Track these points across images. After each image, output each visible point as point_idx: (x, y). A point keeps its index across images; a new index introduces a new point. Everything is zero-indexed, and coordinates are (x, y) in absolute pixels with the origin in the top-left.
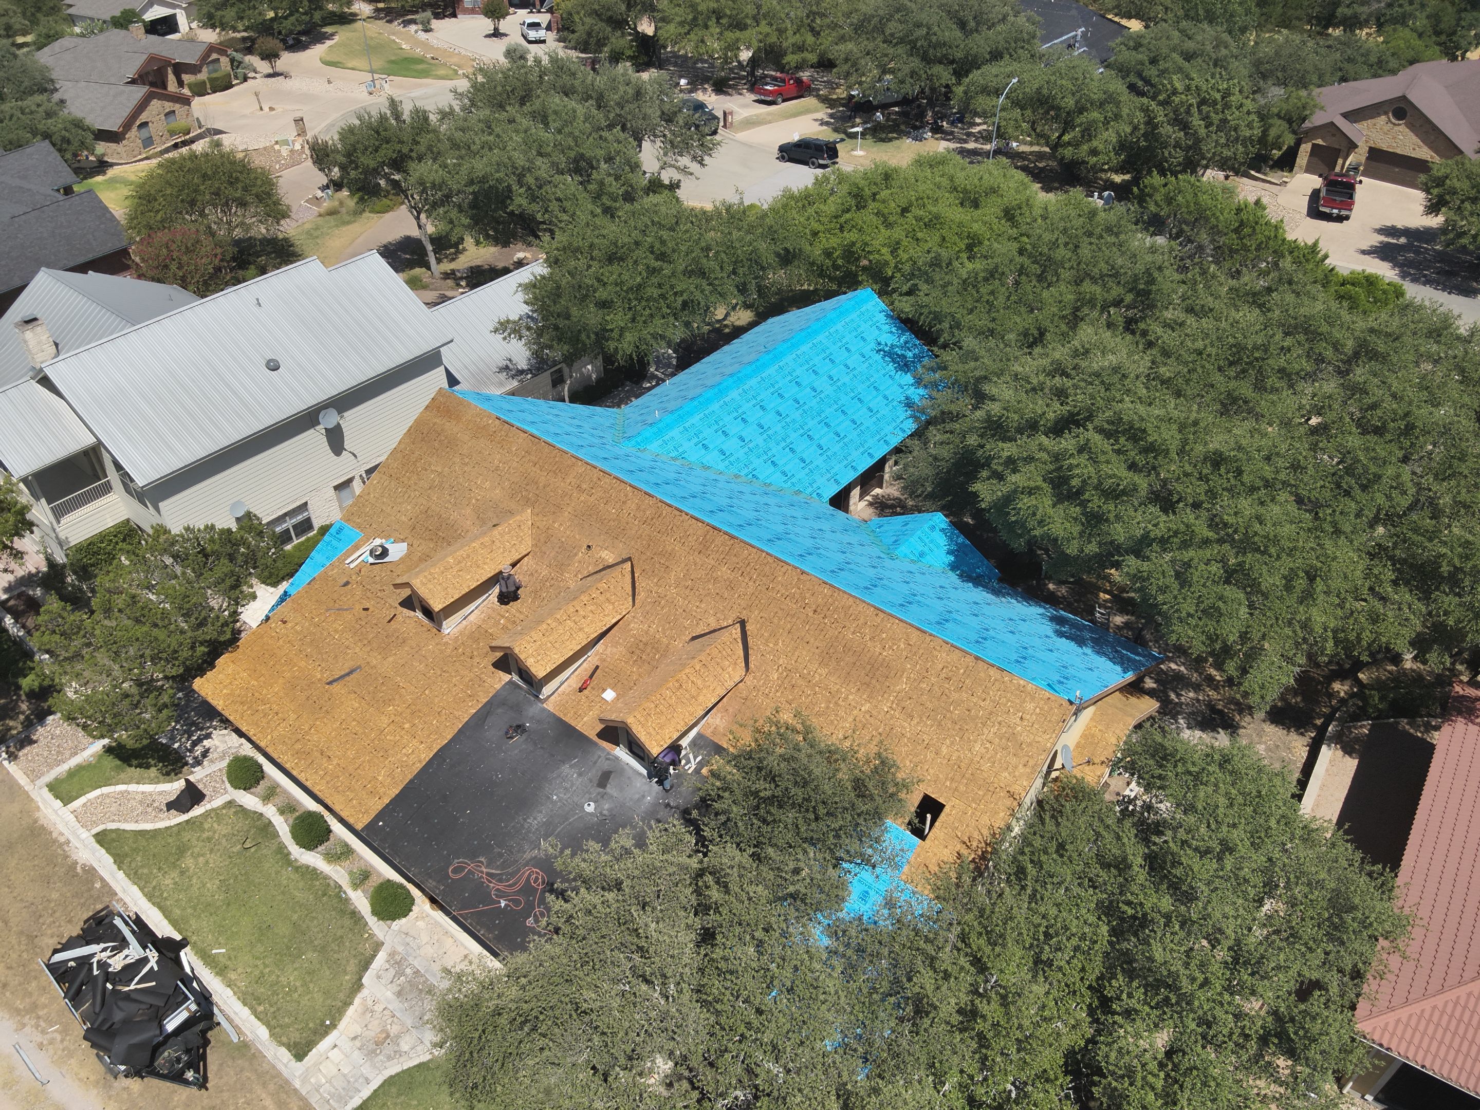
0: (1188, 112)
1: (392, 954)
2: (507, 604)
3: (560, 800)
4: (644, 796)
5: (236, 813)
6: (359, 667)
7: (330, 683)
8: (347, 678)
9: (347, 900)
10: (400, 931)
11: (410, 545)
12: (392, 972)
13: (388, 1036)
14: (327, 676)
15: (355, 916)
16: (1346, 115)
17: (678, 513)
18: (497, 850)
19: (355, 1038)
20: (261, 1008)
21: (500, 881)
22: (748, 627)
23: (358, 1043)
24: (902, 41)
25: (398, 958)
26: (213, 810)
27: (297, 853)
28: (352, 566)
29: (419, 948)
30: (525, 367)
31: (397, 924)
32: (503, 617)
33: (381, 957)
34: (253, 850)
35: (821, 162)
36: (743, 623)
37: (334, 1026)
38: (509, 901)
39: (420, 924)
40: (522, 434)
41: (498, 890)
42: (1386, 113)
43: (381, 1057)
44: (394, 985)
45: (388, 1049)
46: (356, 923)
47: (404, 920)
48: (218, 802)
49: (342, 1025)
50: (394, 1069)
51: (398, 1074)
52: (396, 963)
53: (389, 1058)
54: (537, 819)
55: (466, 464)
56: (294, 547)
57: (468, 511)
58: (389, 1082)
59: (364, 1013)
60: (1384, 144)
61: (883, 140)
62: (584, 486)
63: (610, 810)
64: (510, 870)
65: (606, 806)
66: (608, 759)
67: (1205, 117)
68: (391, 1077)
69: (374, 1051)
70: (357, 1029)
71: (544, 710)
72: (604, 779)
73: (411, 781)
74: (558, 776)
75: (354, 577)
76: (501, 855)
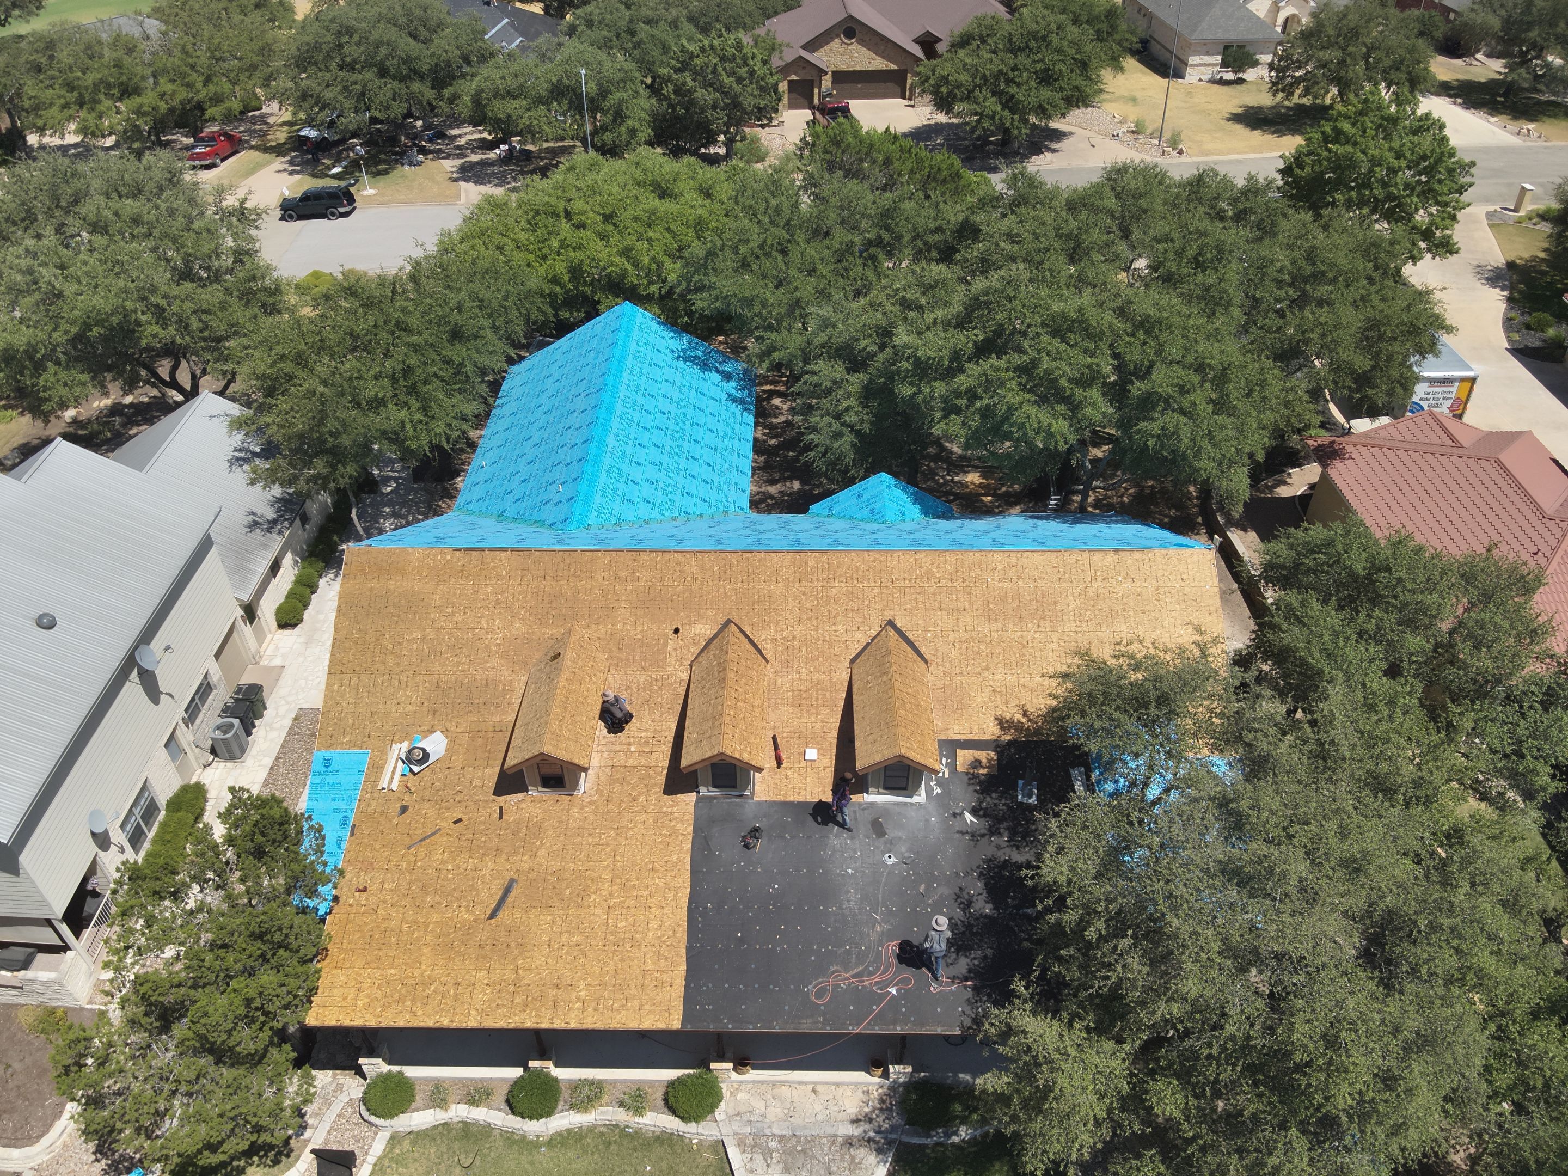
0: (714, 71)
1: (741, 1143)
2: (622, 730)
3: (856, 871)
4: (927, 821)
5: (413, 1143)
6: (512, 881)
7: (493, 916)
8: (509, 899)
9: (638, 1133)
10: (730, 1117)
11: (446, 732)
12: (759, 1158)
14: (482, 911)
15: (665, 1139)
16: (805, 47)
17: (749, 555)
18: (840, 951)
21: (871, 974)
22: (899, 624)
24: (369, 64)
25: (750, 1141)
26: (380, 1159)
27: (533, 1128)
28: (394, 786)
29: (764, 1116)
30: (274, 516)
31: (720, 1114)
32: (629, 744)
33: (733, 1153)
34: (478, 1162)
35: (342, 210)
36: (891, 623)
38: (896, 984)
39: (741, 1096)
40: (503, 554)
41: (877, 983)
42: (838, 36)
44: (773, 1166)
46: (671, 1146)
47: (723, 1105)
48: (378, 1146)
52: (753, 1147)
54: (851, 899)
55: (453, 614)
56: (154, 842)
57: (494, 662)
60: (845, 65)
61: (379, 173)
62: (623, 574)
63: (910, 850)
64: (871, 958)
65: (903, 849)
66: (864, 809)
67: (732, 73)
71: (760, 803)
72: (878, 828)
73: (689, 949)
74: (834, 851)
75: (406, 797)
76: (848, 952)
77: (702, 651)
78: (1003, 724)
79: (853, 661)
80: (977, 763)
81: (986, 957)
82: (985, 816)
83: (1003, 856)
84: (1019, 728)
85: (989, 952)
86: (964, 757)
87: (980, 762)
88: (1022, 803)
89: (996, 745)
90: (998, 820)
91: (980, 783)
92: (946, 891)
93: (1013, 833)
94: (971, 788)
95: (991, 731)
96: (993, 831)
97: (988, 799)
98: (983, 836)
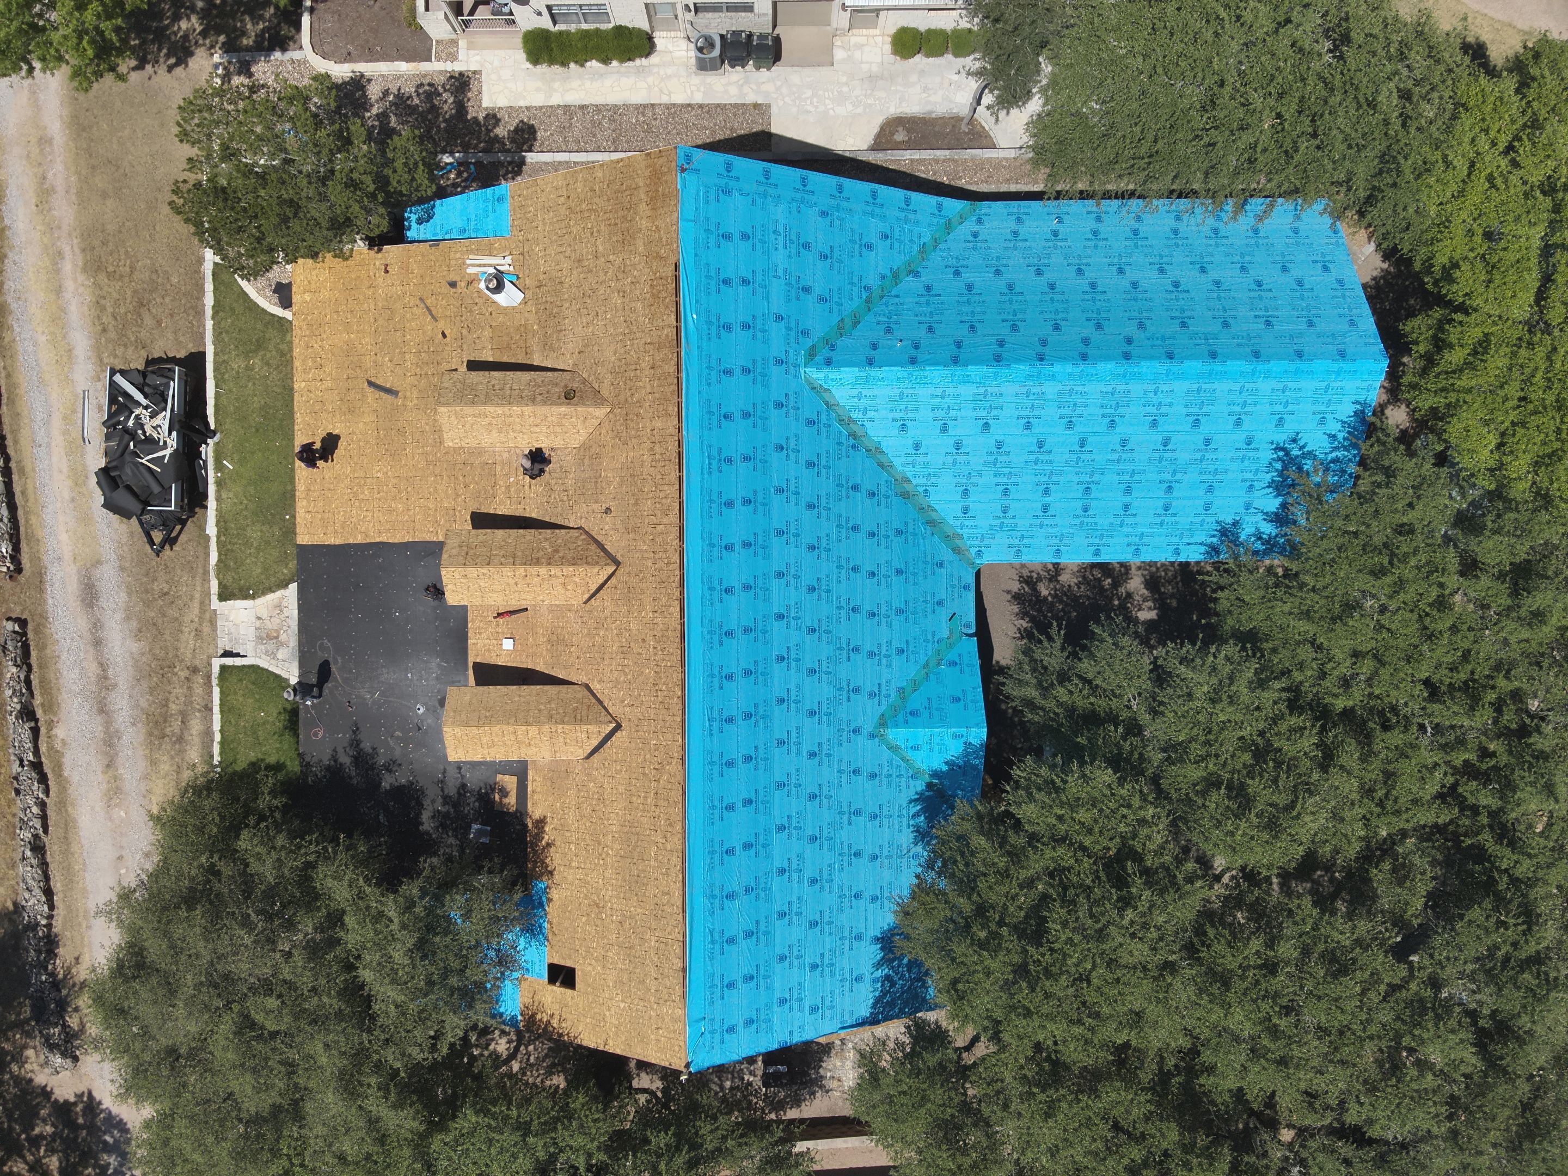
3: (410, 680)
6: (396, 394)
7: (371, 384)
8: (383, 394)
11: (525, 302)
13: (277, 638)
14: (373, 374)
18: (351, 665)
19: (259, 618)
20: (223, 538)
22: (618, 734)
23: (258, 624)
28: (470, 270)
36: (618, 727)
37: (253, 597)
43: (263, 647)
45: (271, 646)
49: (261, 601)
50: (263, 663)
51: (263, 669)
53: (267, 653)
54: (389, 676)
58: (255, 668)
59: (276, 607)
63: (429, 726)
65: (429, 721)
68: (258, 667)
69: (262, 639)
70: (264, 614)
72: (444, 701)
74: (426, 662)
75: (463, 284)
76: (350, 672)
77: (593, 538)
78: (541, 823)
79: (587, 687)
80: (504, 793)
81: (351, 778)
82: (459, 793)
83: (427, 802)
84: (539, 836)
85: (355, 782)
86: (510, 782)
87: (506, 796)
88: (470, 827)
89: (520, 814)
90: (456, 805)
91: (486, 793)
92: (398, 753)
93: (446, 816)
94: (482, 785)
95: (536, 809)
96: (446, 799)
97: (473, 799)
98: (442, 790)
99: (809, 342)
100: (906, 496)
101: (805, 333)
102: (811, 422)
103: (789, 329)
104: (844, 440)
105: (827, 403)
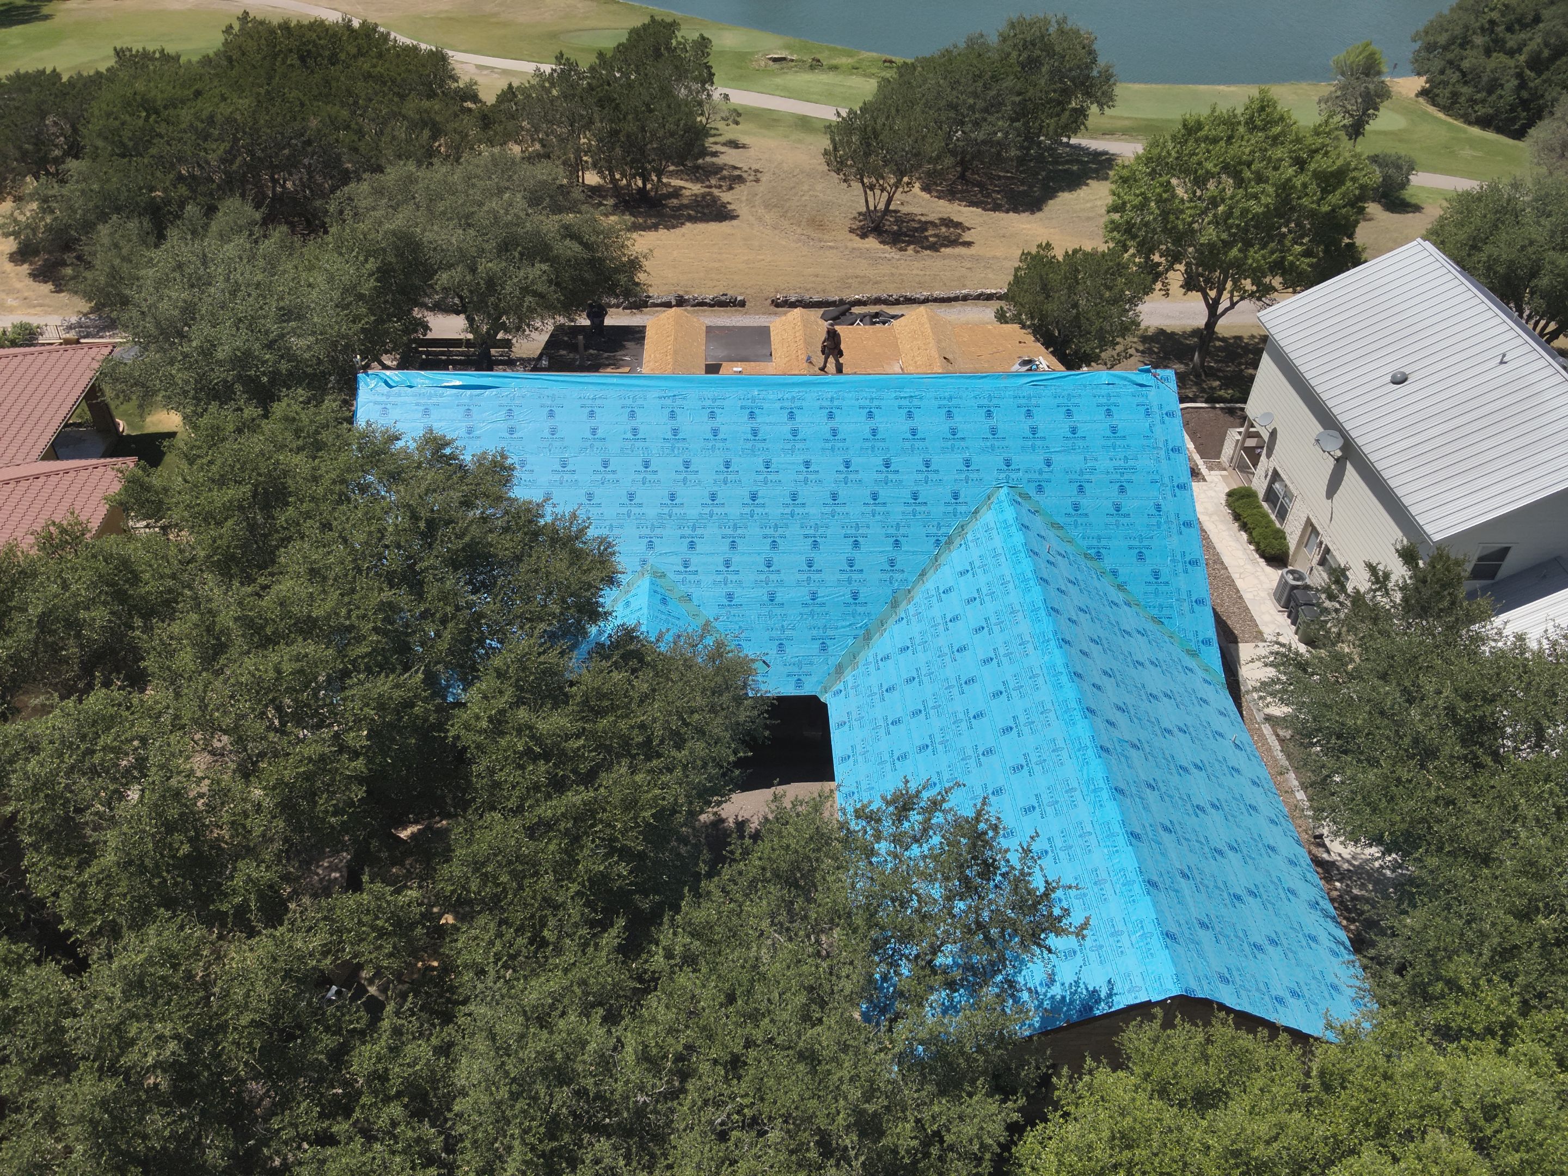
99: (1032, 493)
100: (895, 605)
101: (1040, 489)
102: (956, 496)
103: (1041, 472)
104: (943, 530)
105: (976, 512)
